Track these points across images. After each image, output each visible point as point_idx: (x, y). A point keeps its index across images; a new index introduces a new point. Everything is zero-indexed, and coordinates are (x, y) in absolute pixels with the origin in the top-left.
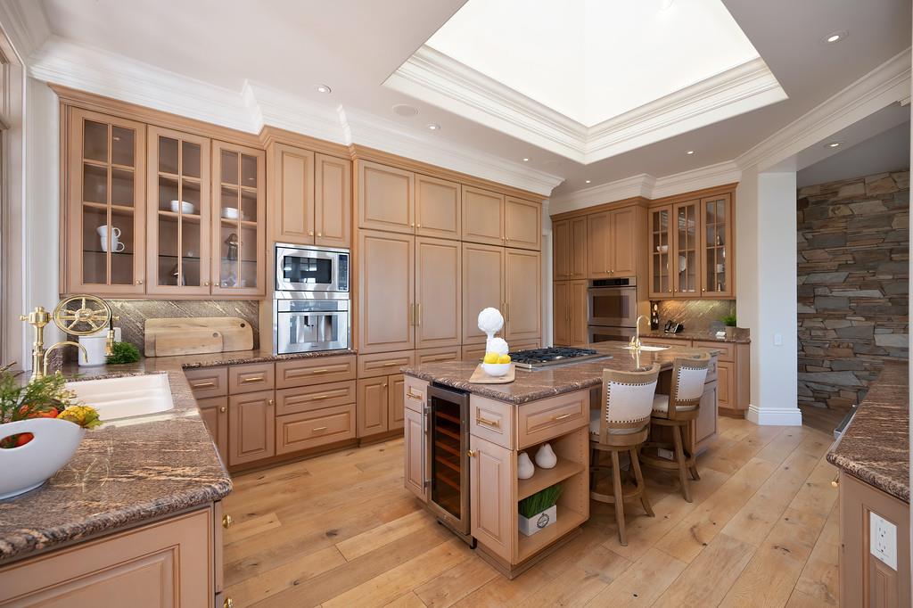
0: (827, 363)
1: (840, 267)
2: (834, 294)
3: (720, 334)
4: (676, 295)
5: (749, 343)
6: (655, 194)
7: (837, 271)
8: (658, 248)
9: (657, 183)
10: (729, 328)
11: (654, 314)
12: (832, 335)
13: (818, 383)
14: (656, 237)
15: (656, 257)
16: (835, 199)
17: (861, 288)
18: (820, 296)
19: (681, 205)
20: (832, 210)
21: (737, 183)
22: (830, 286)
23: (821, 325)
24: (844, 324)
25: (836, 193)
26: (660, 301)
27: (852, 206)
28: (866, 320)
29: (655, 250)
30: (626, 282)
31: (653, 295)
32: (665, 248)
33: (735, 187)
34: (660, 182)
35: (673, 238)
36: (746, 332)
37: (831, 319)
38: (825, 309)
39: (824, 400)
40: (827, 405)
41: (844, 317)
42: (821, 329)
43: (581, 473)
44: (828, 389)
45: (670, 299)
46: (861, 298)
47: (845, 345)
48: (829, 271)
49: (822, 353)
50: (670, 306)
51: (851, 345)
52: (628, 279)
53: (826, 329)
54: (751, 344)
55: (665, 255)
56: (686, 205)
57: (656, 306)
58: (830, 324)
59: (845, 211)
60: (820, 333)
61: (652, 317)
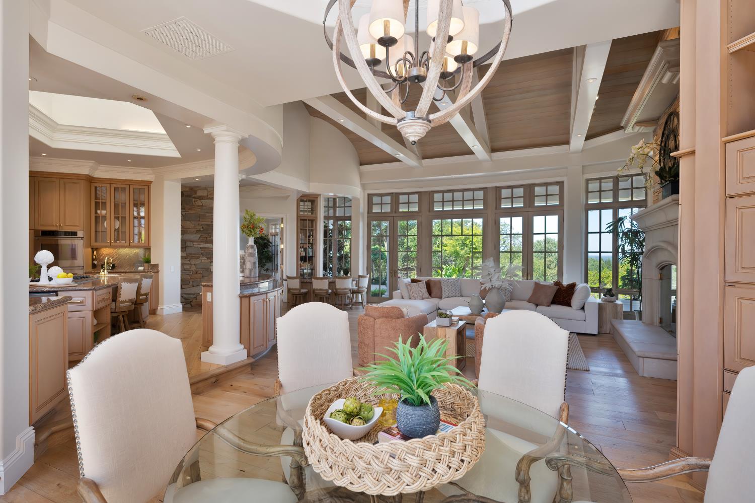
0: (191, 283)
1: (198, 232)
2: (195, 246)
3: (141, 268)
4: (112, 245)
5: (158, 272)
6: (98, 174)
7: (196, 234)
8: (98, 211)
9: (100, 168)
10: (146, 265)
11: (94, 257)
12: (193, 267)
13: (188, 294)
14: (97, 204)
15: (97, 218)
16: (195, 196)
17: (205, 243)
18: (189, 247)
19: (117, 186)
20: (194, 201)
21: (152, 181)
22: (193, 242)
23: (188, 262)
24: (198, 261)
25: (196, 193)
26: (97, 248)
27: (202, 201)
28: (208, 259)
29: (96, 213)
30: (74, 234)
31: (94, 244)
32: (104, 212)
33: (151, 183)
34: (102, 167)
35: (110, 206)
36: (156, 266)
37: (194, 259)
38: (191, 254)
39: (190, 303)
40: (191, 305)
41: (198, 258)
42: (188, 264)
43: (106, 326)
44: (192, 296)
45: (106, 247)
46: (205, 248)
47: (199, 272)
48: (192, 233)
49: (189, 277)
50: (105, 251)
51: (201, 272)
52: (76, 232)
53: (191, 264)
54: (159, 273)
55: (104, 218)
56: (119, 186)
57: (95, 252)
58: (193, 261)
59: (199, 203)
60: (188, 267)
61: (93, 260)
